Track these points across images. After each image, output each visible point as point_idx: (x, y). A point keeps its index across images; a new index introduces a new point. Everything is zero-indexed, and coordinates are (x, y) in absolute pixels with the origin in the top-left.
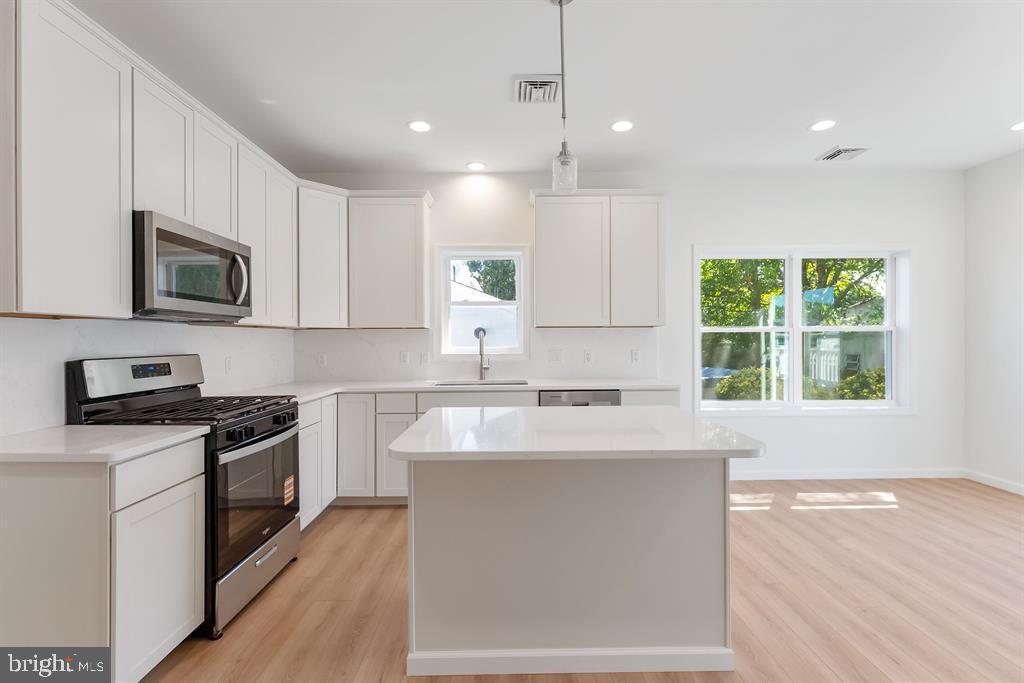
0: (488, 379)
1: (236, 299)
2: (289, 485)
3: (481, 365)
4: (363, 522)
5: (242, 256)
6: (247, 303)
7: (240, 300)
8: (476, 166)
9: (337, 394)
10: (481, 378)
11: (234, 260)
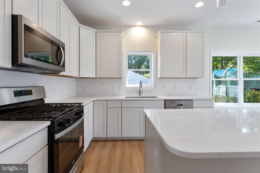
0: (142, 95)
1: (59, 64)
2: (81, 139)
3: (140, 91)
4: (104, 148)
5: (61, 46)
6: (64, 66)
7: (61, 64)
8: (139, 23)
9: (93, 101)
10: (140, 95)
11: (59, 48)
